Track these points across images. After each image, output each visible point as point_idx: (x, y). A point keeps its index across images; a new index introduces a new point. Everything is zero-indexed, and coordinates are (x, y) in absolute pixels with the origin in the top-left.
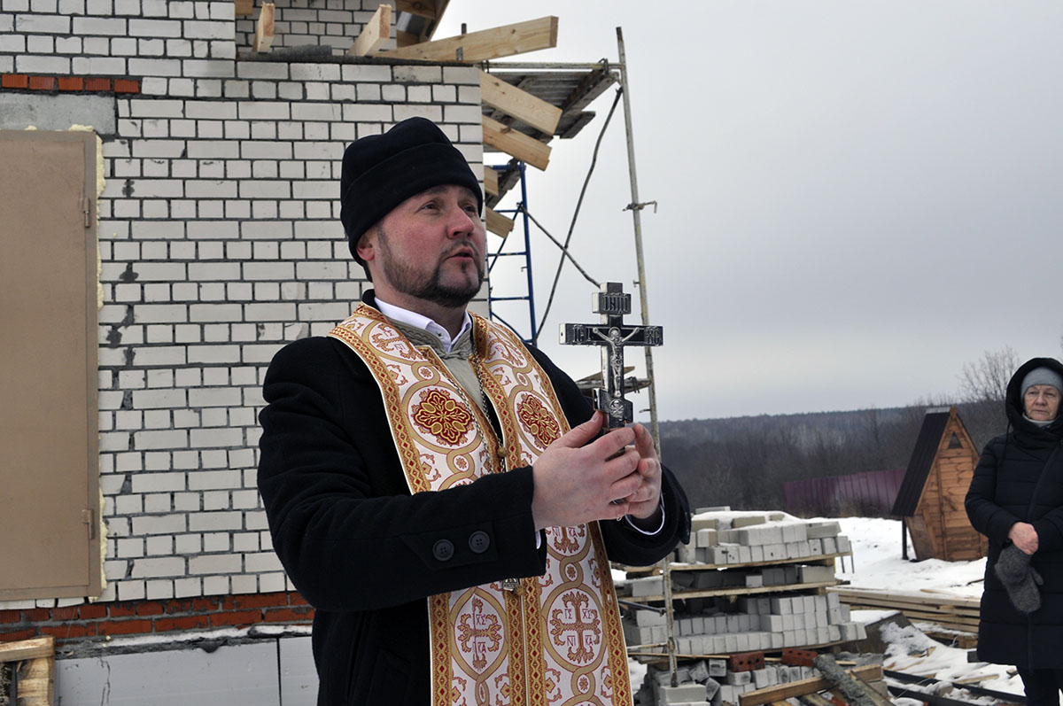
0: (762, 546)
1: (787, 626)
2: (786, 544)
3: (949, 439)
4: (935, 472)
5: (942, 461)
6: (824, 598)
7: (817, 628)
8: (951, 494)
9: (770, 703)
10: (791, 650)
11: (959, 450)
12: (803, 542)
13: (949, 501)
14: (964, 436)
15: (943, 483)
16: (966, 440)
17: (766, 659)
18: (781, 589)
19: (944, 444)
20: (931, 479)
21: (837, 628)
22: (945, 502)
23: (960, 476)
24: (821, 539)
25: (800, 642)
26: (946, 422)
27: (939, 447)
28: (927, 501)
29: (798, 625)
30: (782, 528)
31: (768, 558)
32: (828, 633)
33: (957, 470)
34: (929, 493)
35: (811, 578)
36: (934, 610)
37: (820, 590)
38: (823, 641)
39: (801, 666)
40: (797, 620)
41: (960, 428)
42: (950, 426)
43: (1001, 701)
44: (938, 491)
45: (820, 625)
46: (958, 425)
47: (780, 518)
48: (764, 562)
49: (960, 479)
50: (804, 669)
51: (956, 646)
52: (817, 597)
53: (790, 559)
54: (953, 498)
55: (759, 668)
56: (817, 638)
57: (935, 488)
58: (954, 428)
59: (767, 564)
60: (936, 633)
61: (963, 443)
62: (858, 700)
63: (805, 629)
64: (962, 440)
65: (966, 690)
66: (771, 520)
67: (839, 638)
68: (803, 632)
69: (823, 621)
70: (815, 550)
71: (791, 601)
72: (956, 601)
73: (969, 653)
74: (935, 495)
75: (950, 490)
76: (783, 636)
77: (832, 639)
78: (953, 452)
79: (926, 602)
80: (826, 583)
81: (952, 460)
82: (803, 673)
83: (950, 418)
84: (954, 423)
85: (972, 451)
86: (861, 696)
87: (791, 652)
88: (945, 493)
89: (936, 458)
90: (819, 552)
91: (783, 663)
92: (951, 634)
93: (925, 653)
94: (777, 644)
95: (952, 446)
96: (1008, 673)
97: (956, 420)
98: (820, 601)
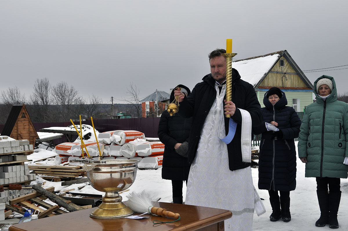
0: (3, 148)
1: (11, 176)
2: (12, 147)
3: (22, 115)
4: (16, 126)
5: (19, 122)
6: (23, 166)
7: (21, 176)
8: (21, 133)
9: (20, 202)
10: (12, 184)
11: (25, 119)
12: (18, 146)
13: (20, 135)
14: (27, 114)
15: (19, 129)
16: (27, 115)
17: (4, 188)
18: (9, 163)
19: (20, 116)
20: (15, 128)
21: (27, 176)
22: (19, 136)
23: (24, 127)
24: (24, 145)
25: (15, 181)
26: (21, 109)
27: (18, 117)
28: (13, 135)
29: (14, 176)
30: (11, 142)
31: (5, 152)
32: (24, 178)
33: (24, 125)
34: (13, 133)
35: (19, 159)
36: (45, 170)
37: (22, 163)
38: (22, 181)
39: (16, 190)
40: (14, 174)
41: (25, 112)
42: (22, 110)
43: (84, 197)
44: (17, 132)
45: (21, 175)
46: (25, 110)
47: (7, 138)
48: (4, 153)
49: (24, 128)
50: (17, 191)
51: (53, 181)
52: (21, 166)
53: (13, 152)
54: (21, 134)
55: (2, 191)
56: (20, 180)
57: (16, 131)
58: (23, 111)
59: (5, 154)
60: (45, 177)
61: (26, 116)
62: (54, 198)
63: (16, 177)
64: (26, 115)
65: (71, 194)
66: (3, 139)
67: (28, 179)
68: (16, 178)
69: (23, 174)
70: (22, 149)
71: (12, 167)
72: (51, 167)
73: (62, 183)
74: (16, 133)
75: (21, 132)
76: (9, 179)
77: (25, 180)
78: (23, 119)
79: (39, 167)
80: (24, 161)
81: (22, 122)
82: (17, 192)
83: (22, 108)
84: (24, 109)
85: (29, 119)
86: (55, 197)
87: (12, 185)
88: (19, 133)
89: (17, 121)
90: (23, 150)
91: (10, 189)
92: (51, 177)
93: (43, 184)
94: (7, 183)
95: (22, 117)
96: (78, 188)
97: (24, 108)
98: (22, 167)
